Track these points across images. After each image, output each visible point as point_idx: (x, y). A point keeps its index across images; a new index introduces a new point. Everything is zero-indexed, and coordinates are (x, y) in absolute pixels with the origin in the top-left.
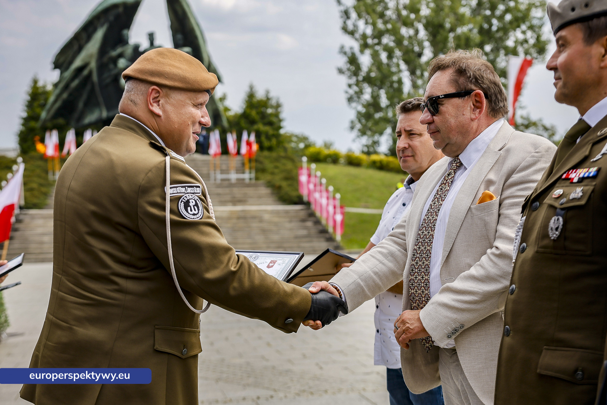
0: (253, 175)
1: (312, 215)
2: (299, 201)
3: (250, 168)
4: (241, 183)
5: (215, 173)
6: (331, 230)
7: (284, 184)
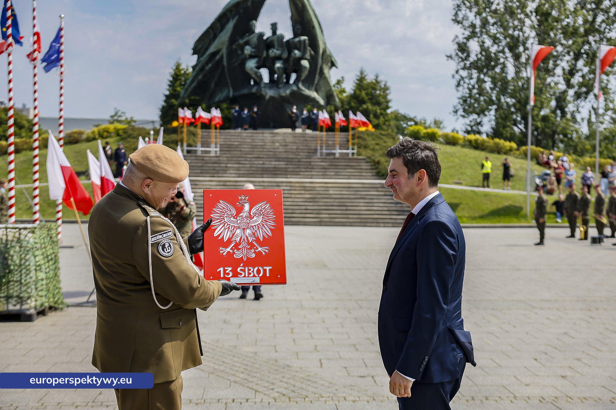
0: (355, 151)
3: (353, 144)
4: (344, 158)
5: (321, 149)
7: (382, 160)
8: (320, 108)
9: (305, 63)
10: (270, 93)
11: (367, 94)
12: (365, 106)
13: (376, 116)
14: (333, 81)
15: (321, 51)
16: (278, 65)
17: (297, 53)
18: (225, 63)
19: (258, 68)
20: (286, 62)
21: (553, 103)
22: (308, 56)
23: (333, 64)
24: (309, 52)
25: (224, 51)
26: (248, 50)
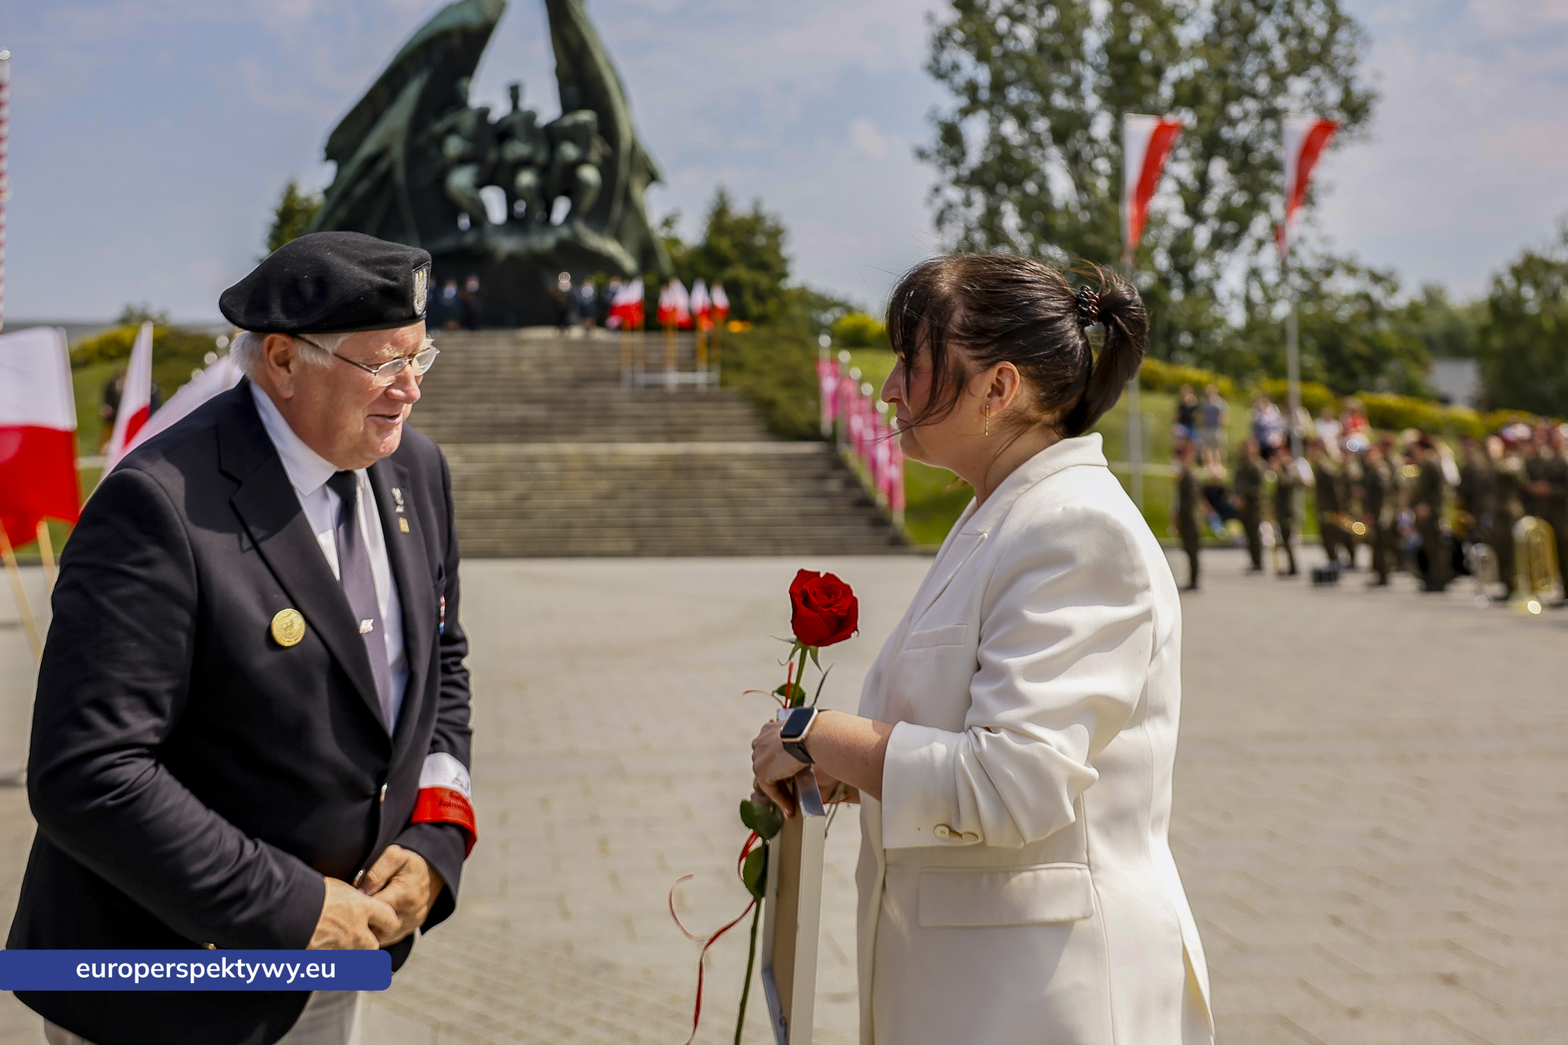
0: (715, 376)
1: (839, 464)
2: (812, 434)
3: (710, 361)
4: (688, 393)
5: (633, 372)
6: (881, 499)
7: (782, 396)
8: (627, 278)
9: (590, 174)
10: (507, 245)
11: (736, 245)
12: (731, 273)
13: (760, 296)
14: (654, 218)
15: (625, 144)
16: (526, 179)
17: (570, 151)
18: (400, 176)
19: (480, 185)
20: (543, 171)
21: (1162, 261)
22: (595, 155)
23: (652, 177)
24: (598, 149)
25: (398, 152)
26: (454, 146)
